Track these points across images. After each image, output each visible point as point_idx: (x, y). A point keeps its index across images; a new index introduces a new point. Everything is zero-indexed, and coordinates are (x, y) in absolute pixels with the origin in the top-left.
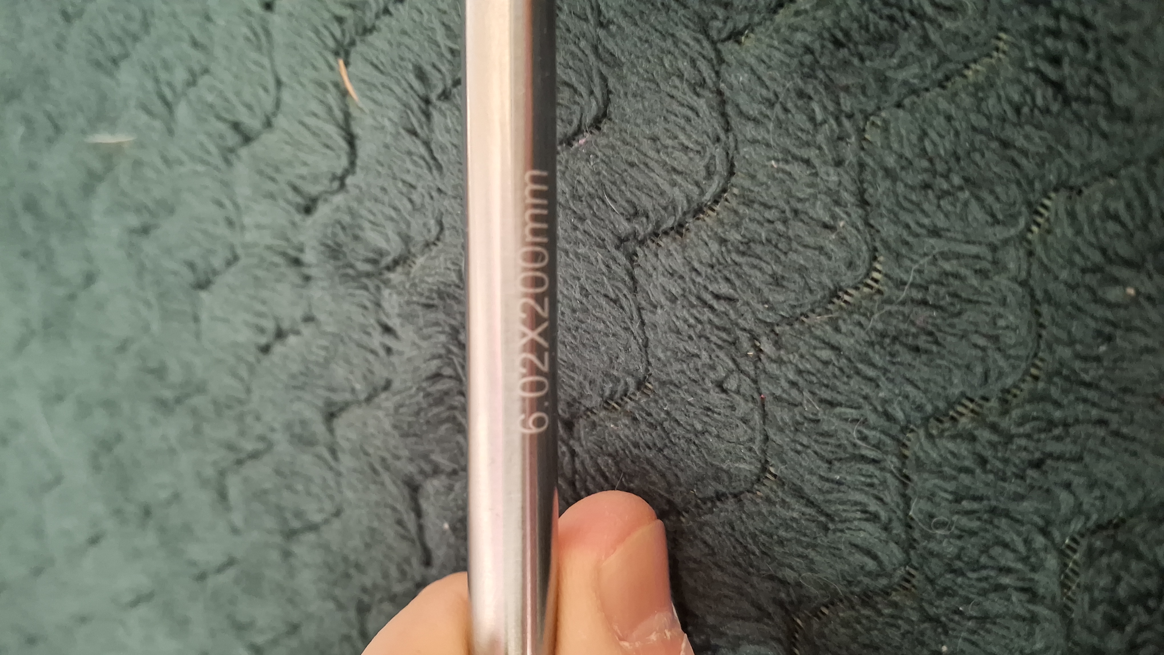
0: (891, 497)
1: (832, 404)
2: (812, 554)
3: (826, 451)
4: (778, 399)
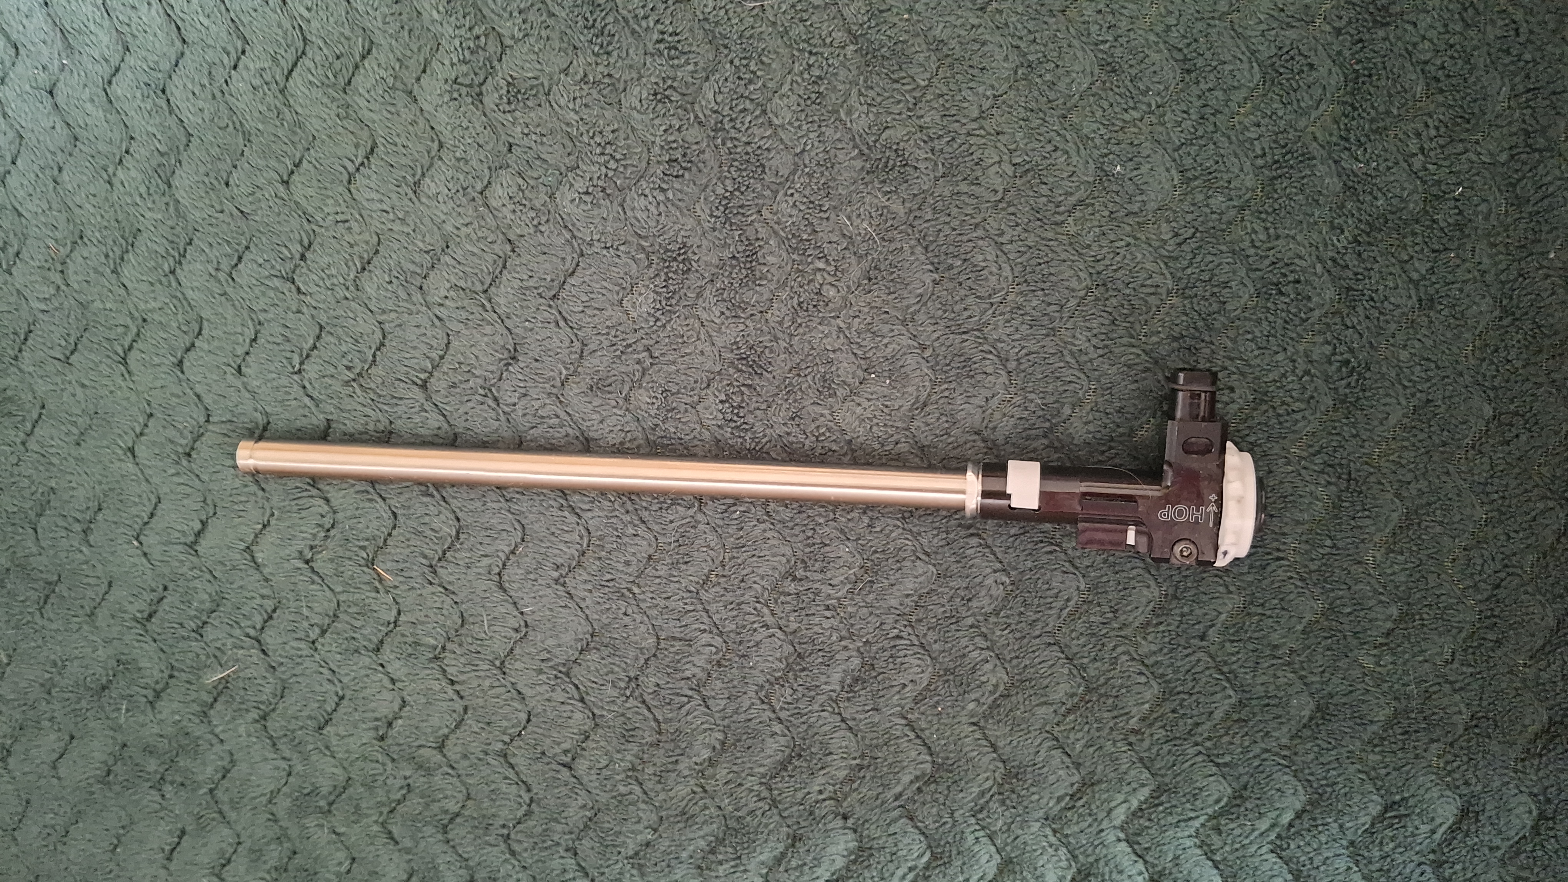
0: (706, 620)
1: (669, 598)
2: (690, 658)
3: (675, 616)
4: (650, 607)
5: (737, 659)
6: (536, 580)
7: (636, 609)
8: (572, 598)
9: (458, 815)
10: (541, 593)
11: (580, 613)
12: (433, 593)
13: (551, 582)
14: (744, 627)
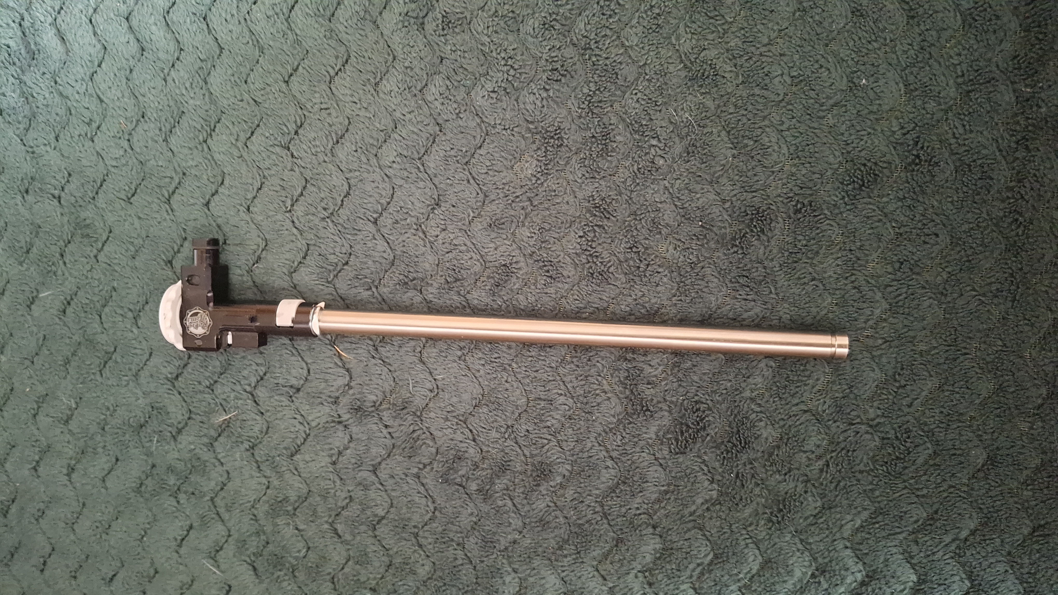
0: (562, 387)
1: (537, 371)
2: (551, 413)
3: (542, 383)
4: (523, 378)
5: (584, 414)
6: (446, 357)
7: (514, 379)
8: (469, 370)
9: (383, 518)
10: (449, 366)
11: (475, 380)
12: (376, 365)
13: (457, 359)
14: (590, 392)
